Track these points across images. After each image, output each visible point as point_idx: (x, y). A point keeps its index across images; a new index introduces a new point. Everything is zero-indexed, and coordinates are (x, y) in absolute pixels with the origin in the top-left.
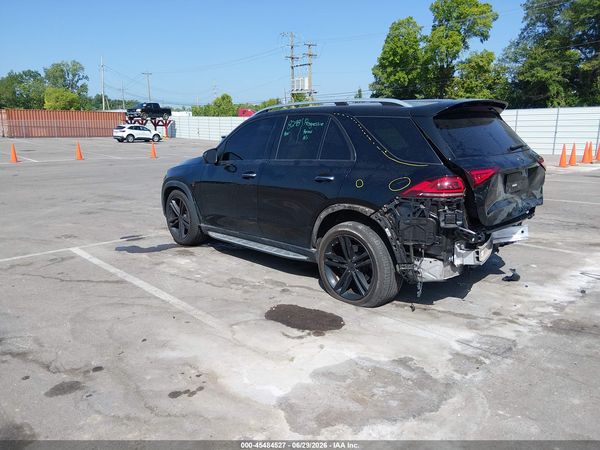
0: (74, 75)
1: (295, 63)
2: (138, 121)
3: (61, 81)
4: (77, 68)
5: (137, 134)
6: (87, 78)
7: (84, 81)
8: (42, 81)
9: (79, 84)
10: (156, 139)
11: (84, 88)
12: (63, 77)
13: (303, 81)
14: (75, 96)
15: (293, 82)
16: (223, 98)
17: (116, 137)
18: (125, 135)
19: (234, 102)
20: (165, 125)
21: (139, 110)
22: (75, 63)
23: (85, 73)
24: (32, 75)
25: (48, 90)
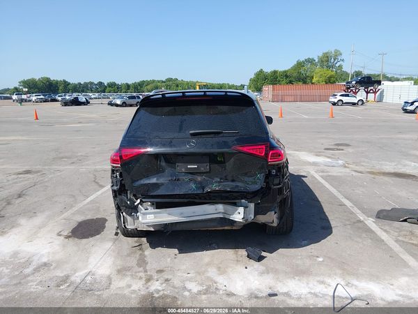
0: (335, 60)
2: (352, 90)
3: (326, 63)
4: (338, 54)
5: (345, 99)
6: (343, 60)
7: (341, 62)
8: (316, 65)
9: (337, 65)
10: (360, 103)
11: (340, 67)
12: (327, 61)
14: (333, 73)
17: (330, 102)
18: (336, 101)
20: (375, 93)
21: (354, 82)
22: (336, 51)
23: (342, 57)
24: (310, 61)
25: (317, 70)
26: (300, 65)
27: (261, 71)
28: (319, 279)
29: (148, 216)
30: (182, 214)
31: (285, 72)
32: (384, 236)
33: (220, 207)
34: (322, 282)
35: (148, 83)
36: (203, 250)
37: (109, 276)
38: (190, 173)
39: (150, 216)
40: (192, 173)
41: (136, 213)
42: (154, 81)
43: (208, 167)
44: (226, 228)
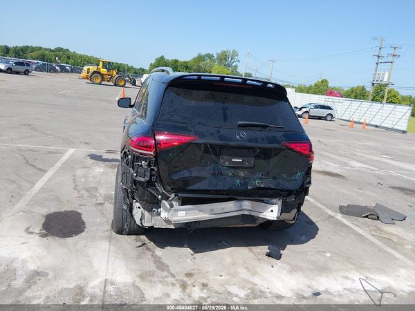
0: (232, 59)
1: (380, 60)
3: (224, 61)
4: (235, 54)
6: (239, 61)
7: (237, 63)
8: (214, 61)
9: (233, 65)
11: (236, 67)
12: (225, 59)
13: (384, 74)
15: (375, 74)
16: (322, 82)
19: (329, 85)
22: (234, 52)
23: (239, 58)
24: (210, 56)
25: (216, 67)
26: (200, 58)
27: (162, 58)
28: (341, 274)
29: (179, 213)
30: (212, 210)
31: (185, 62)
32: (360, 231)
33: (247, 204)
34: (347, 278)
35: (33, 49)
36: (217, 248)
37: (134, 284)
38: (233, 167)
39: (182, 212)
40: (236, 167)
41: (158, 209)
42: (40, 48)
43: (252, 162)
44: (246, 225)
